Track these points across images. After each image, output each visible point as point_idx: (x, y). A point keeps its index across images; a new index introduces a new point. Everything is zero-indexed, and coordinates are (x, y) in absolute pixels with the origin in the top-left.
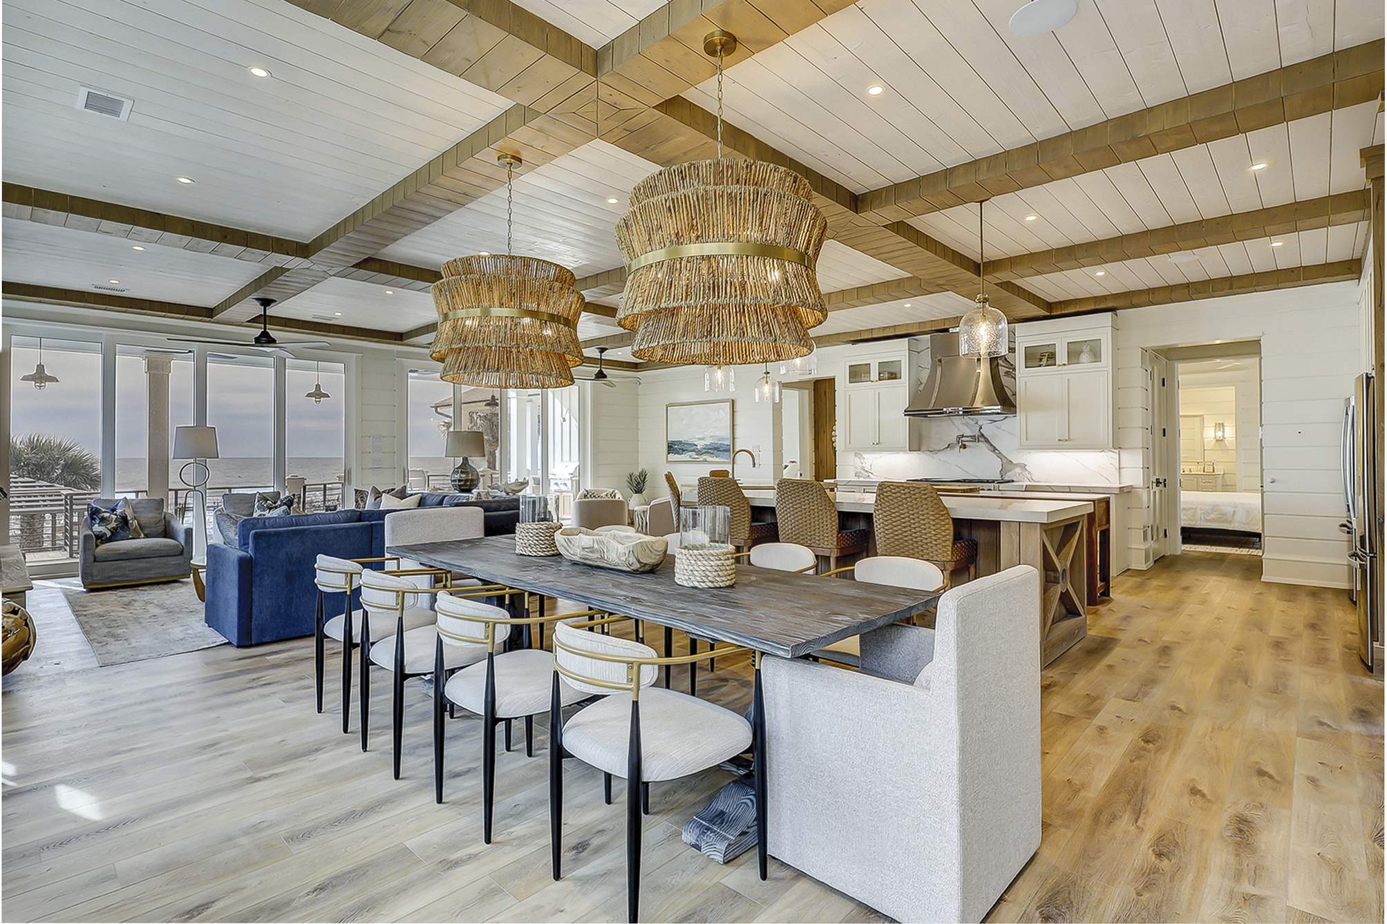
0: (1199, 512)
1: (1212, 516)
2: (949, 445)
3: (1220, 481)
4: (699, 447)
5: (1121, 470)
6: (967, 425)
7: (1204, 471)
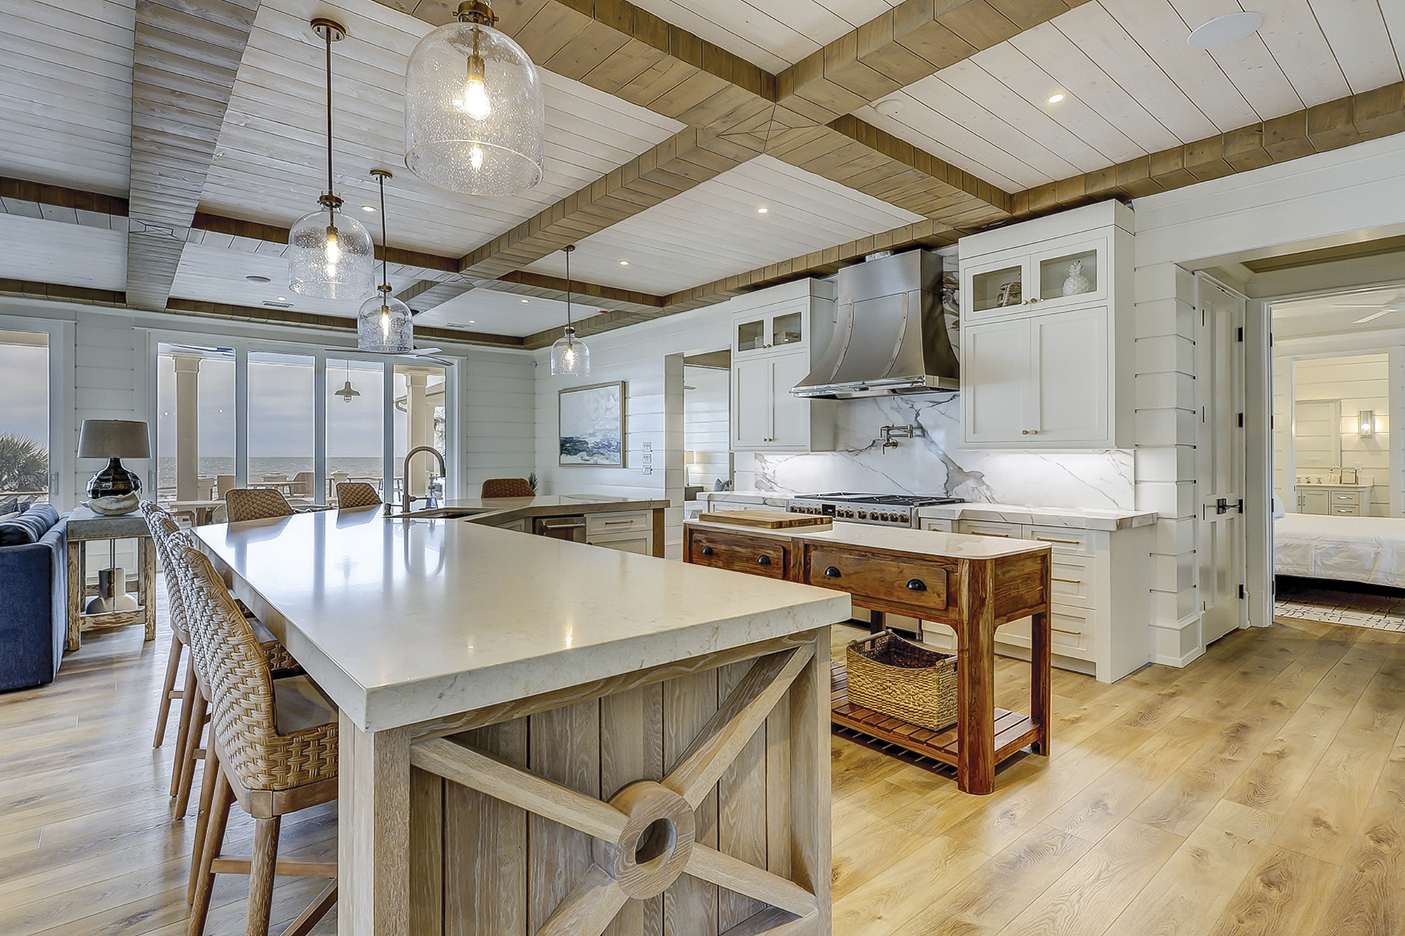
0: (1313, 552)
1: (1337, 559)
2: (874, 442)
3: (1366, 497)
4: (589, 446)
5: (1141, 486)
6: (898, 409)
7: (1340, 483)
